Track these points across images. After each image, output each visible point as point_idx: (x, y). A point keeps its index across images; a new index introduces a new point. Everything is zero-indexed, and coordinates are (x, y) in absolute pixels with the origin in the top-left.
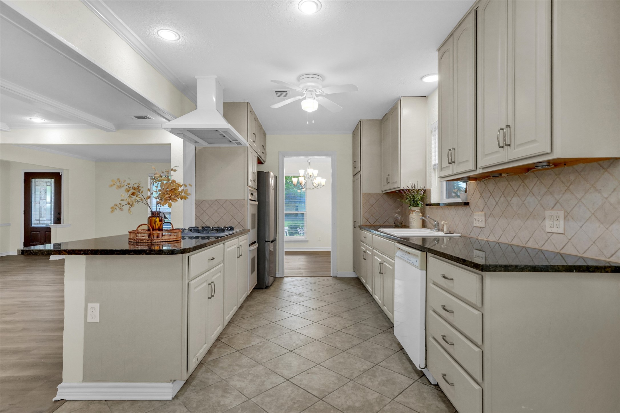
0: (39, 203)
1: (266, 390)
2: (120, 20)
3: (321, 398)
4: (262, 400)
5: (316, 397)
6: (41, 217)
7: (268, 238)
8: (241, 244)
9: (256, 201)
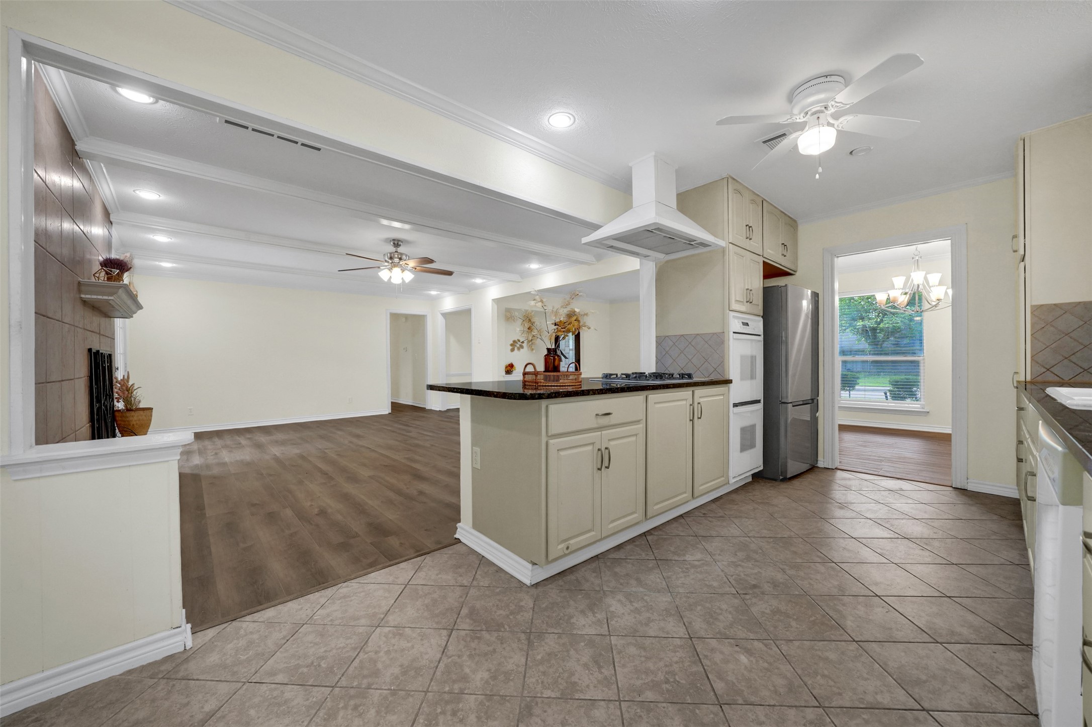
1: (643, 635)
3: (721, 702)
4: (624, 647)
5: (716, 694)
7: (787, 397)
8: (701, 400)
9: (760, 335)
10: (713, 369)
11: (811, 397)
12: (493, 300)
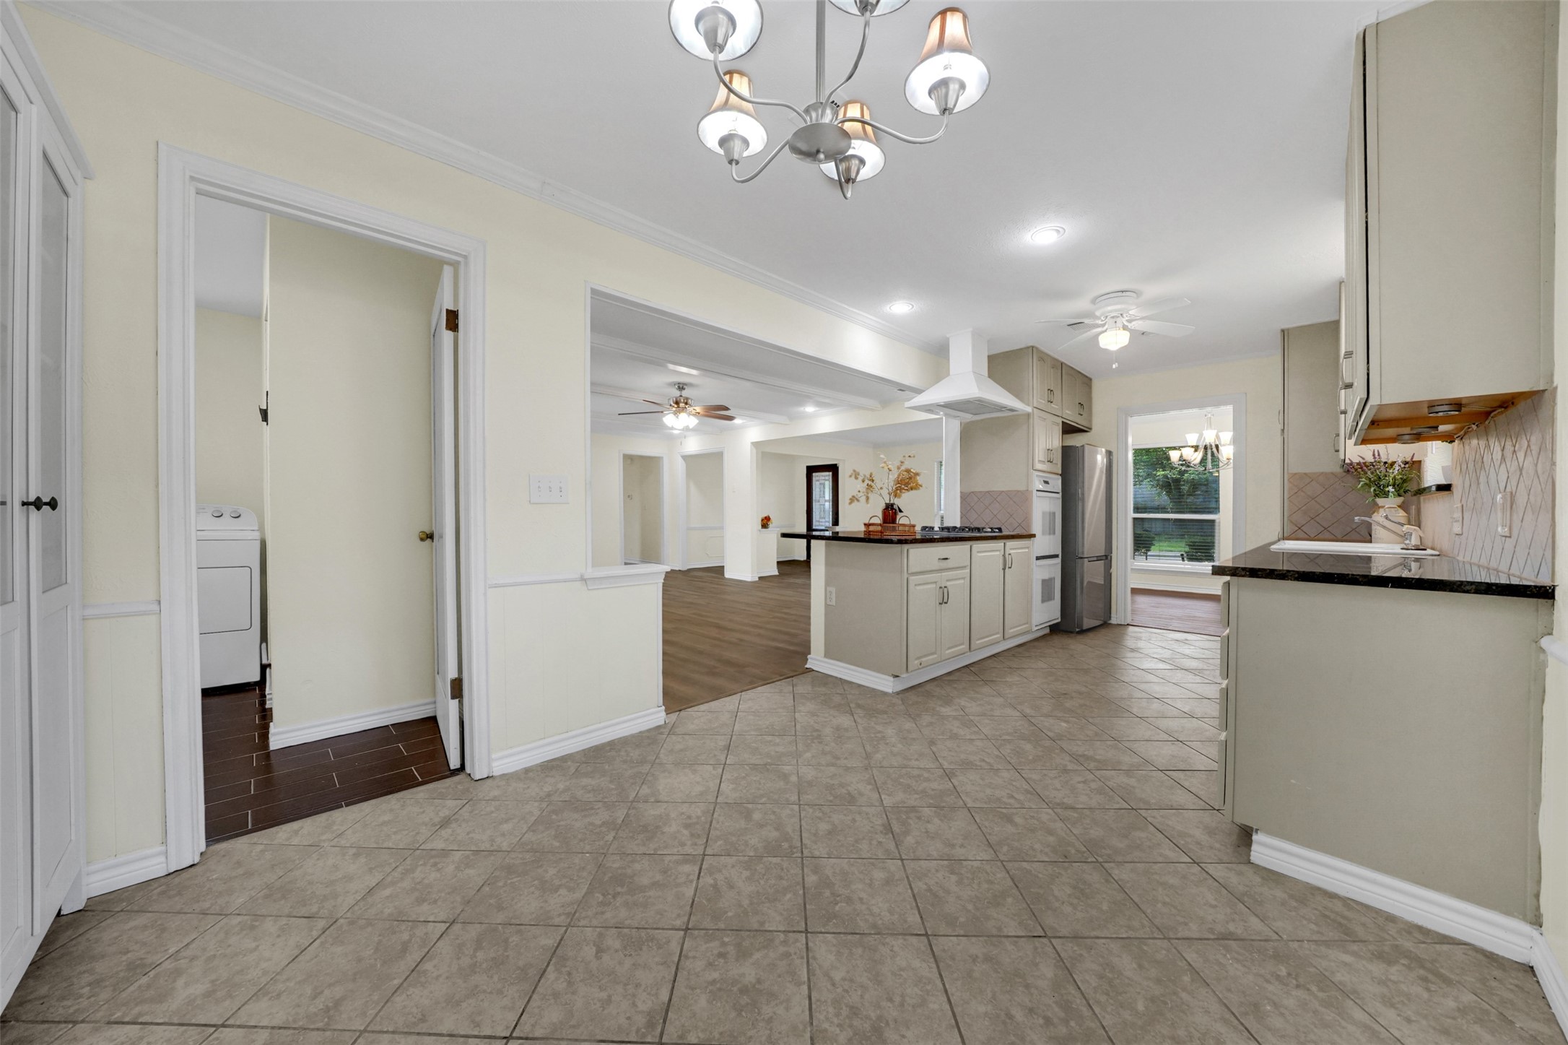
0: (819, 501)
1: (992, 715)
2: (854, 310)
4: (980, 720)
6: (821, 518)
7: (1083, 553)
8: (1012, 552)
9: (1058, 493)
10: (1017, 524)
11: (1105, 552)
12: (752, 443)
